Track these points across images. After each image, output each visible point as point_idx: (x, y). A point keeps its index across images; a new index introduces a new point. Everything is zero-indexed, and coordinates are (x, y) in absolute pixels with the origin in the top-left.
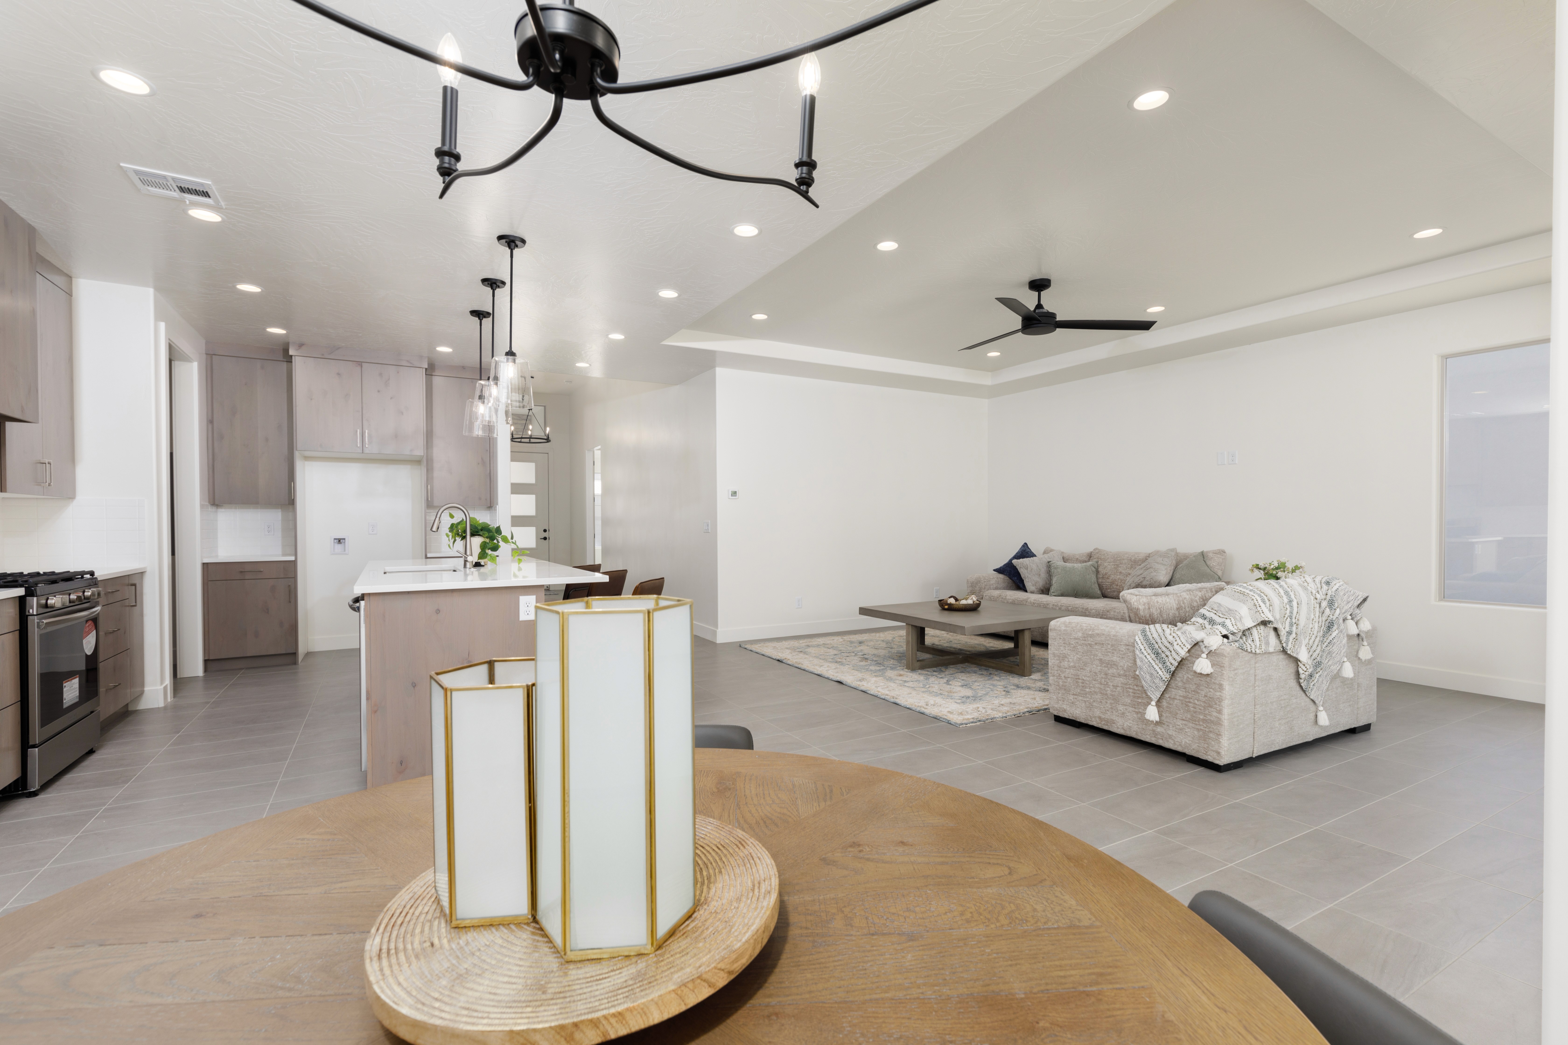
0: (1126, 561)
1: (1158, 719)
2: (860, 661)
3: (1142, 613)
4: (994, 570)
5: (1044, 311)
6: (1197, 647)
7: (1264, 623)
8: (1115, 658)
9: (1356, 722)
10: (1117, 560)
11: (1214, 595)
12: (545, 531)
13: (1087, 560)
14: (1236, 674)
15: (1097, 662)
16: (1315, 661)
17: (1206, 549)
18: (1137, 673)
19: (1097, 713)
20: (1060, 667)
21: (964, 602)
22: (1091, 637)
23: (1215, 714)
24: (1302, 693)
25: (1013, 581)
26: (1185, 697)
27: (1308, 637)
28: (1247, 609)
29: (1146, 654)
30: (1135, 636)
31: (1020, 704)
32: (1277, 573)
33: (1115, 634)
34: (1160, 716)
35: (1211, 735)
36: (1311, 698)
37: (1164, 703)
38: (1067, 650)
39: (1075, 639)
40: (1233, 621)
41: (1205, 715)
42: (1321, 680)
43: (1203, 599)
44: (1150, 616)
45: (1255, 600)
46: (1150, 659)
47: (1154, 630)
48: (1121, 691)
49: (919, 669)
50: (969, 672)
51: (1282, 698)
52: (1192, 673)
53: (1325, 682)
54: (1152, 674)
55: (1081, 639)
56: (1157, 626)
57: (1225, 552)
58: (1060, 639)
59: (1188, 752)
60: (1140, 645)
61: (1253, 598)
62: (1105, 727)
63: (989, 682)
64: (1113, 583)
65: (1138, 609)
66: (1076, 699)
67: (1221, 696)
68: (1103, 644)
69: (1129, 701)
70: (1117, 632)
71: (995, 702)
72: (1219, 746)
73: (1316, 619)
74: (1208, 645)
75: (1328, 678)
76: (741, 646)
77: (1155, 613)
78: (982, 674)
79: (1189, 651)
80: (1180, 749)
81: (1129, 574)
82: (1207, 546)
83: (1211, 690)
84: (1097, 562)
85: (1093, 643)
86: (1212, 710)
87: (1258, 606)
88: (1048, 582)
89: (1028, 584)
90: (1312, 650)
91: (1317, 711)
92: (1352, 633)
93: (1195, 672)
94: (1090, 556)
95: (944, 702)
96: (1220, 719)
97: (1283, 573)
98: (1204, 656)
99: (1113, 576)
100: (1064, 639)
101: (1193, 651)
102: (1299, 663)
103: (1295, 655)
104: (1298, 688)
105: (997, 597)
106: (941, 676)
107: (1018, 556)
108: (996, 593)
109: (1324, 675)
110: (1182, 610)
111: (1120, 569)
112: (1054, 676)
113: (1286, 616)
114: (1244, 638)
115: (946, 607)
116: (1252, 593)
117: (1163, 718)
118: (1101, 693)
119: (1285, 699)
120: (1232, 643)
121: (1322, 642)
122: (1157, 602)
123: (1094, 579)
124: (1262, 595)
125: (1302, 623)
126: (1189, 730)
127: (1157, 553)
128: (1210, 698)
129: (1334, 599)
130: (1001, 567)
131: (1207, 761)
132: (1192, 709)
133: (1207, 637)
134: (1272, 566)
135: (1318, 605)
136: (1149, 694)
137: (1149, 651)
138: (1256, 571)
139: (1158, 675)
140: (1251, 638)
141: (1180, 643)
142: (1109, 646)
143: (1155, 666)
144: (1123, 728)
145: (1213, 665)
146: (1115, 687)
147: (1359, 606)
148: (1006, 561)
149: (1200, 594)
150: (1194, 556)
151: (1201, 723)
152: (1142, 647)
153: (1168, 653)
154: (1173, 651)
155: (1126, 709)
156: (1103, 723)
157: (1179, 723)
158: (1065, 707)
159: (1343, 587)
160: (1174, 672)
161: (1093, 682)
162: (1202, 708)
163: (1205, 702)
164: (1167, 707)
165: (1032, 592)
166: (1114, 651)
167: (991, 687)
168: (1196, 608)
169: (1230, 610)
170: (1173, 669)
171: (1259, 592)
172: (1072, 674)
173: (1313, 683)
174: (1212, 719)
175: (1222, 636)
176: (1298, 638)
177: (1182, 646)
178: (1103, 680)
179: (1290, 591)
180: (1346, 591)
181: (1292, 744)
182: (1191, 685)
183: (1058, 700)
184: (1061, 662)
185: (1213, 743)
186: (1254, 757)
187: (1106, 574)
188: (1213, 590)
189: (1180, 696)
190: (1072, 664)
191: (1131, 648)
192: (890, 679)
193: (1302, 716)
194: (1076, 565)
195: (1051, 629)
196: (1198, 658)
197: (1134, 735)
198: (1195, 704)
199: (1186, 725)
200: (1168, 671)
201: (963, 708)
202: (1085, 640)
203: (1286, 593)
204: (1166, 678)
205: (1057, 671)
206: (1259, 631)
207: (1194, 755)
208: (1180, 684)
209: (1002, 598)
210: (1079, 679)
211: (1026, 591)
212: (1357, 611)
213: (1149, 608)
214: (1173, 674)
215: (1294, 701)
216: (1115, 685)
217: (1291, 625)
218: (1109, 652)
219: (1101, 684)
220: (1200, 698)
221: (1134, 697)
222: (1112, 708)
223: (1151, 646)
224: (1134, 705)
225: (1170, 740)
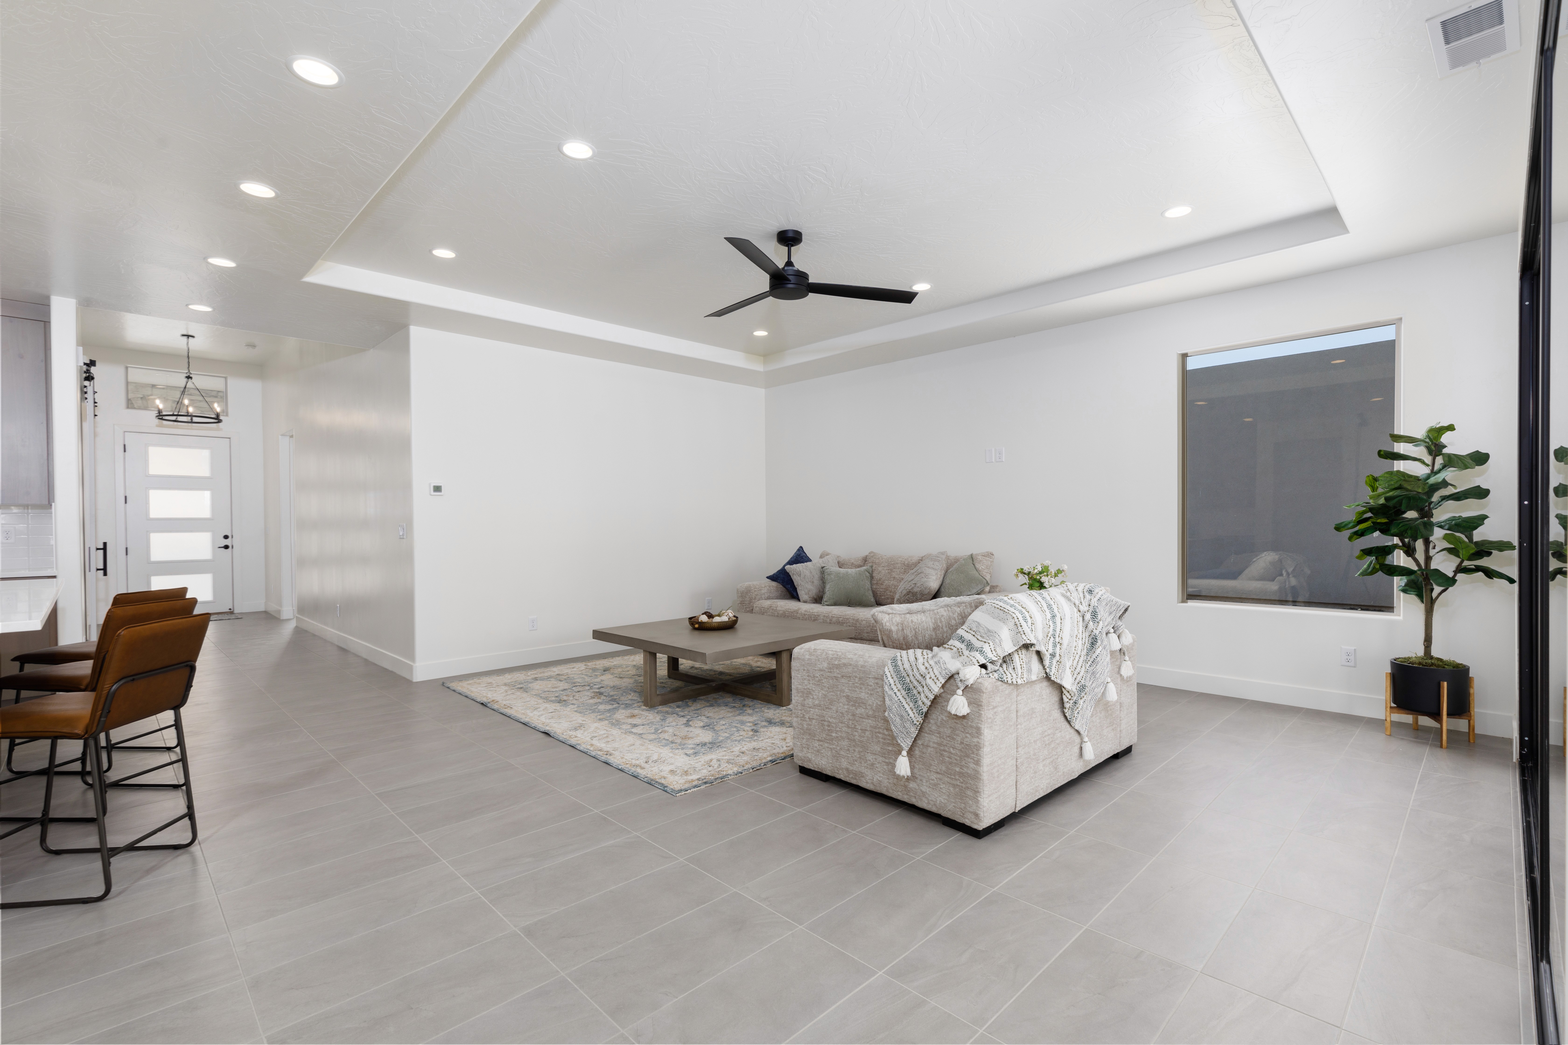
0: (899, 565)
1: (909, 774)
2: (592, 698)
3: (895, 636)
4: (767, 577)
5: (794, 269)
6: (952, 680)
7: (1027, 646)
8: (863, 694)
9: (1118, 748)
10: (892, 564)
11: (973, 611)
12: (226, 537)
13: (862, 564)
14: (995, 713)
15: (844, 700)
16: (1079, 685)
17: (975, 551)
18: (886, 714)
19: (845, 764)
20: (803, 705)
21: (717, 619)
22: (837, 668)
23: (972, 765)
24: (1066, 723)
25: (787, 589)
26: (940, 744)
27: (1072, 657)
28: (1007, 629)
29: (896, 690)
30: (884, 668)
31: (765, 750)
32: (1041, 578)
33: (862, 664)
34: (912, 768)
35: (969, 793)
36: (1076, 728)
37: (917, 752)
38: (811, 685)
39: (821, 670)
40: (992, 647)
41: (961, 767)
42: (1085, 706)
43: (961, 616)
44: (904, 638)
45: (1016, 618)
46: (900, 697)
47: (906, 657)
48: (870, 736)
49: (660, 705)
50: (719, 705)
51: (1046, 733)
52: (946, 714)
53: (1089, 708)
54: (902, 716)
55: (826, 670)
56: (911, 651)
57: (993, 555)
58: (804, 670)
59: (944, 813)
60: (890, 678)
61: (1014, 616)
62: (854, 782)
63: (738, 718)
64: (886, 589)
65: (891, 631)
66: (821, 746)
67: (978, 742)
68: (850, 677)
69: (879, 749)
70: (865, 662)
71: (734, 749)
72: (977, 806)
73: (1080, 636)
74: (963, 679)
75: (1092, 702)
76: (444, 684)
77: (910, 634)
78: (734, 707)
79: (943, 686)
80: (934, 809)
81: (903, 579)
82: (976, 549)
83: (968, 735)
84: (872, 567)
85: (839, 676)
86: (969, 760)
87: (1019, 625)
88: (821, 590)
89: (802, 593)
90: (1076, 673)
91: (1082, 742)
92: (1115, 649)
93: (950, 713)
94: (865, 560)
95: (671, 755)
96: (977, 772)
97: (1046, 578)
98: (960, 692)
99: (886, 582)
100: (808, 671)
101: (948, 686)
102: (1063, 689)
103: (1058, 681)
104: (1063, 719)
105: (768, 609)
106: (682, 714)
107: (791, 562)
108: (767, 603)
109: (1089, 699)
110: (939, 630)
111: (894, 574)
112: (797, 717)
113: (1049, 635)
114: (1004, 666)
115: (697, 626)
116: (1012, 610)
117: (916, 771)
118: (848, 739)
119: (1049, 735)
120: (991, 675)
121: (1086, 661)
122: (912, 621)
123: (867, 584)
124: (1024, 611)
125: (1065, 642)
126: (944, 786)
127: (929, 557)
128: (967, 745)
129: (1097, 610)
130: (774, 574)
131: (964, 824)
132: (947, 759)
133: (962, 668)
134: (1036, 571)
135: (1081, 619)
136: (899, 741)
137: (900, 687)
138: (1021, 576)
139: (909, 718)
140: (1012, 665)
141: (933, 676)
142: (857, 680)
143: (906, 706)
144: (872, 783)
145: (970, 704)
146: (864, 731)
147: (1120, 617)
148: (780, 567)
149: (958, 610)
150: (964, 560)
151: (957, 777)
152: (892, 681)
153: (920, 689)
154: (925, 687)
155: (876, 759)
156: (851, 776)
157: (933, 777)
158: (809, 755)
159: (1105, 596)
160: (927, 713)
161: (840, 724)
162: (958, 758)
163: (961, 750)
164: (920, 756)
165: (805, 602)
166: (862, 686)
167: (738, 725)
168: (955, 627)
169: (989, 631)
170: (925, 710)
171: (1020, 608)
172: (817, 715)
173: (1077, 711)
174: (969, 772)
175: (979, 666)
176: (1061, 660)
177: (936, 681)
178: (851, 722)
179: (1053, 603)
180: (1108, 600)
181: (1057, 787)
182: (945, 729)
183: (803, 747)
184: (805, 700)
185: (970, 802)
186: (1017, 811)
187: (880, 580)
188: (973, 604)
189: (934, 743)
190: (817, 702)
191: (880, 682)
192: (617, 724)
193: (1067, 751)
194: (849, 570)
195: (794, 658)
196: (953, 695)
197: (884, 792)
198: (950, 752)
199: (940, 779)
200: (920, 712)
201: (691, 762)
202: (831, 672)
203: (1049, 606)
204: (918, 721)
205: (801, 710)
206: (1021, 655)
207: (950, 817)
208: (934, 728)
209: (773, 610)
210: (824, 721)
211: (799, 600)
212: (1120, 623)
213: (903, 630)
214: (926, 716)
215: (1059, 735)
216: (864, 728)
217: (1055, 646)
218: (857, 687)
219: (848, 727)
220: (956, 745)
221: (884, 744)
222: (860, 758)
223: (901, 679)
224: (884, 754)
225: (924, 799)
